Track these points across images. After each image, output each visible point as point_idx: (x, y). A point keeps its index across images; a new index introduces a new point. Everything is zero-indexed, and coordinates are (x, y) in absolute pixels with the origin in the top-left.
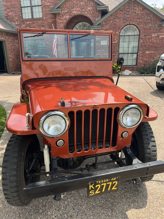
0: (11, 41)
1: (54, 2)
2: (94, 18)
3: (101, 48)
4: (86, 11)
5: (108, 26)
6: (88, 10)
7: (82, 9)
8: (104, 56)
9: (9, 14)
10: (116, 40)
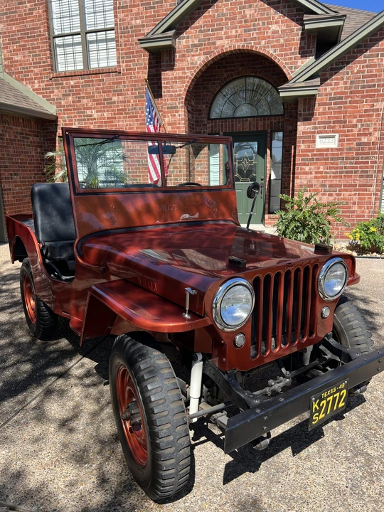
0: (15, 140)
1: (154, 16)
2: (291, 59)
3: (317, 159)
4: (264, 38)
5: (345, 83)
6: (269, 34)
7: (250, 30)
8: (325, 186)
9: (16, 58)
10: (375, 130)
